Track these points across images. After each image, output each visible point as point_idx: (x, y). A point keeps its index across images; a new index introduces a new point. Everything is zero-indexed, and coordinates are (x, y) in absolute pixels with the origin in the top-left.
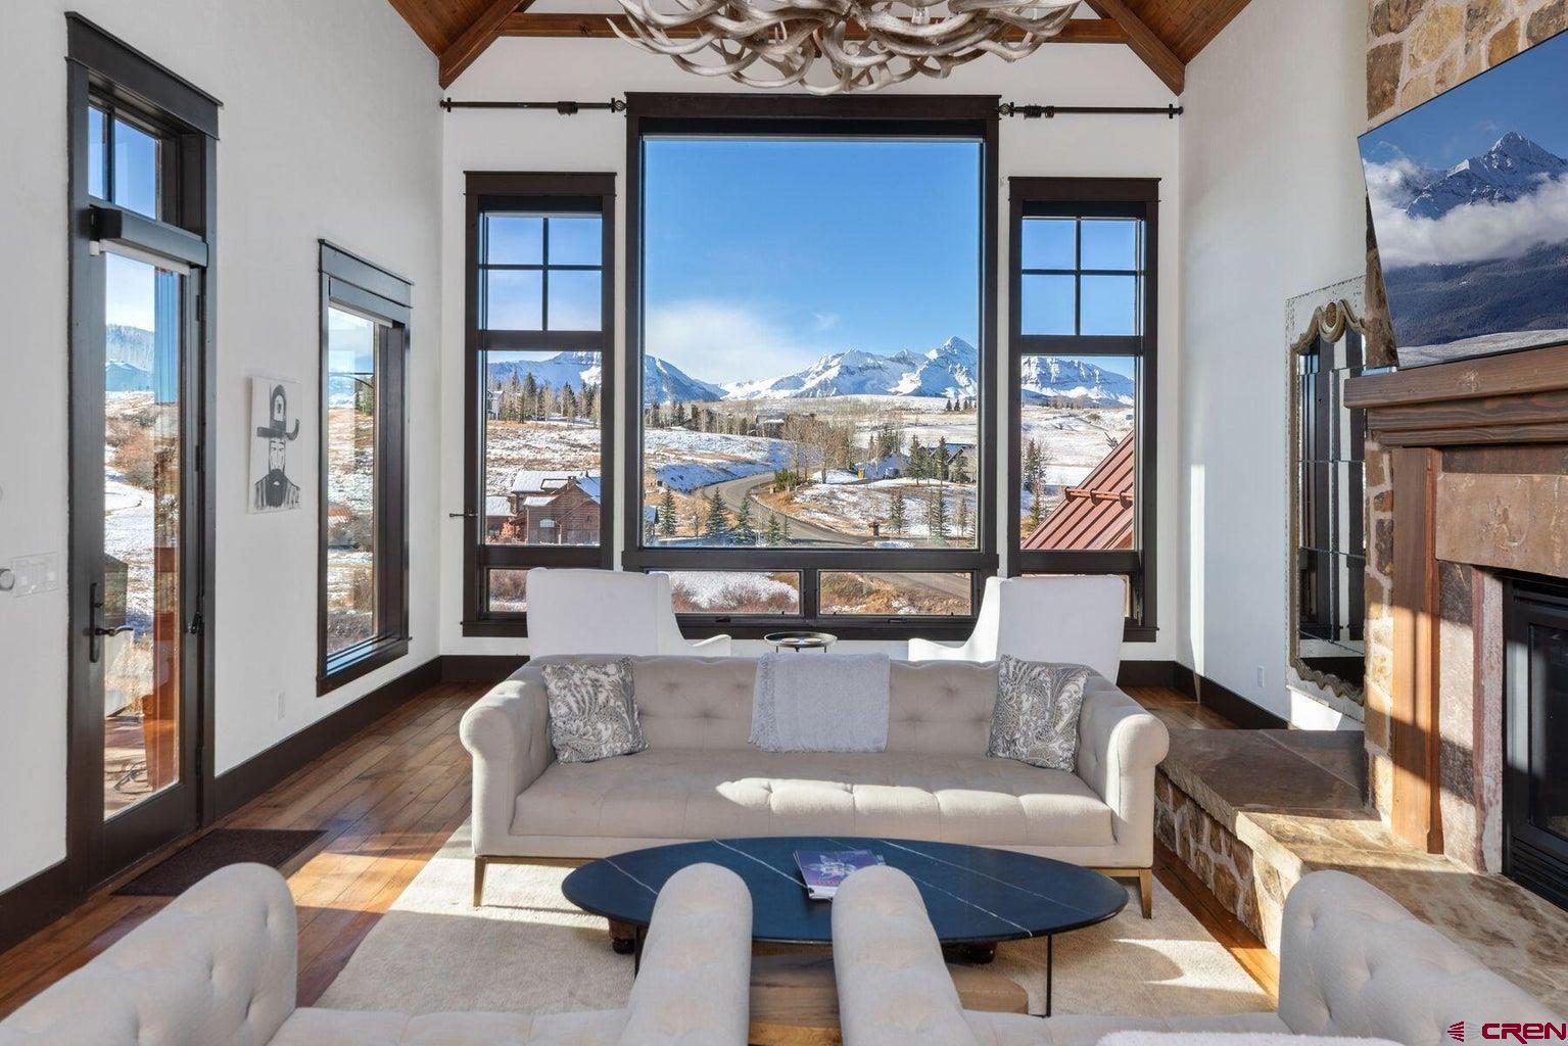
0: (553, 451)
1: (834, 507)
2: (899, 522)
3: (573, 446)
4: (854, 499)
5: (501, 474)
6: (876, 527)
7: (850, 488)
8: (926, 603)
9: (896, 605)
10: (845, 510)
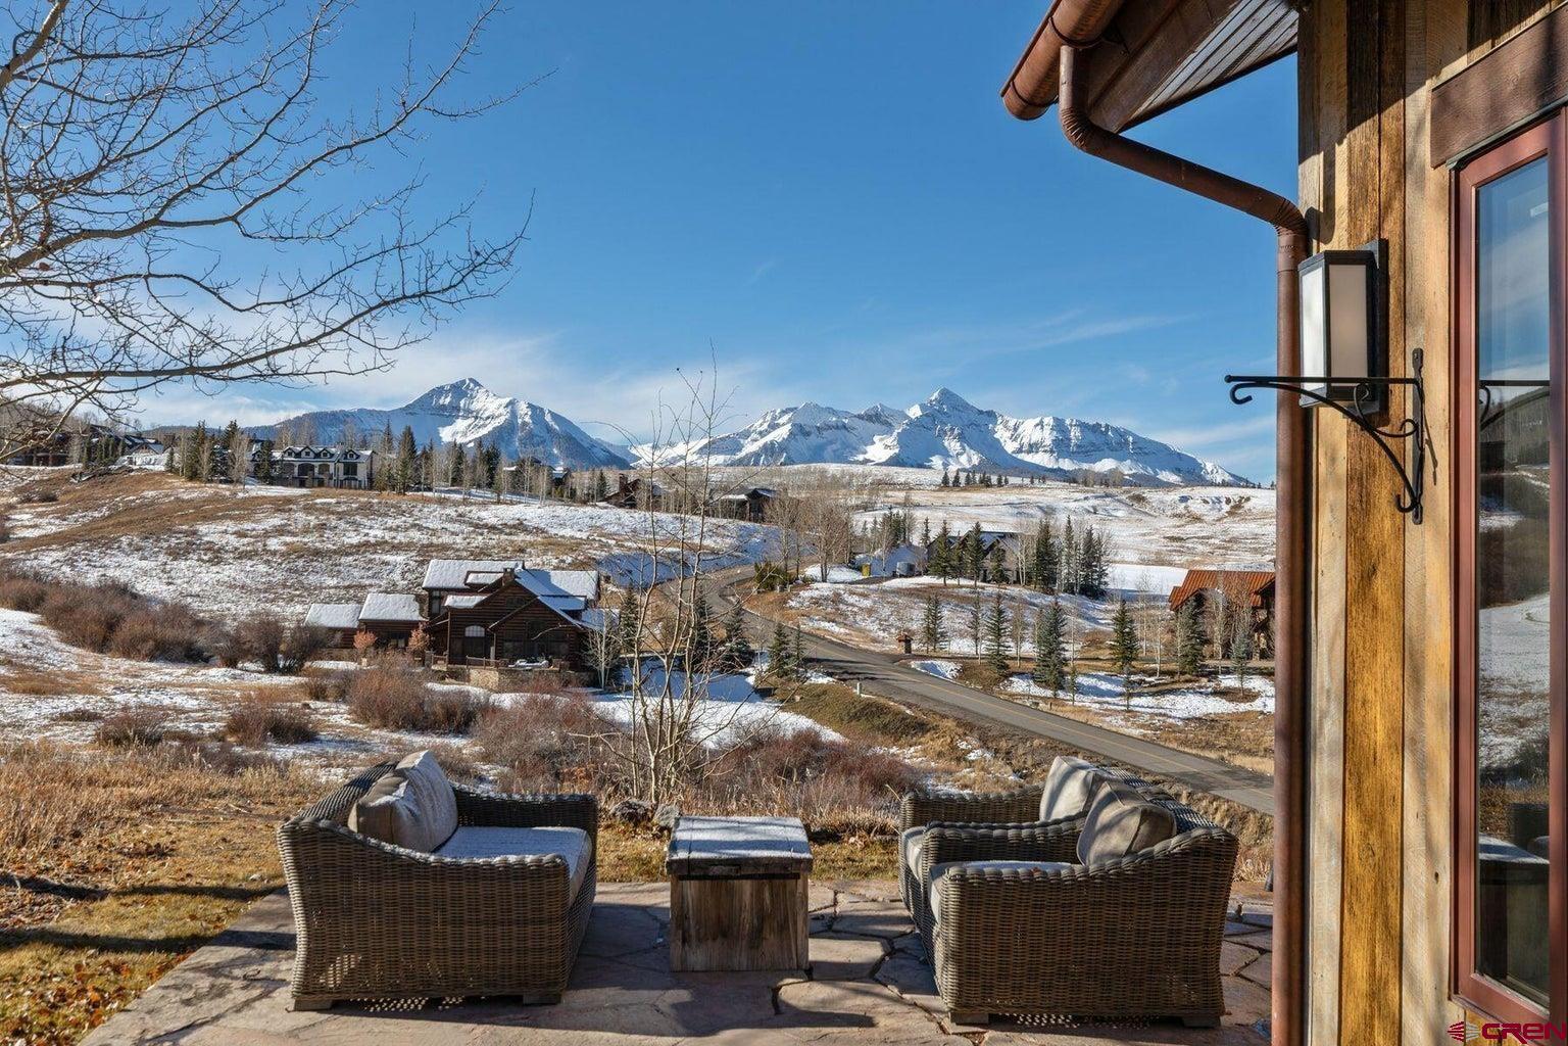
0: (453, 533)
1: (843, 614)
2: (933, 635)
3: (477, 526)
4: (867, 603)
5: (387, 563)
6: (907, 641)
7: (860, 588)
8: (1003, 744)
9: (964, 747)
10: (858, 618)
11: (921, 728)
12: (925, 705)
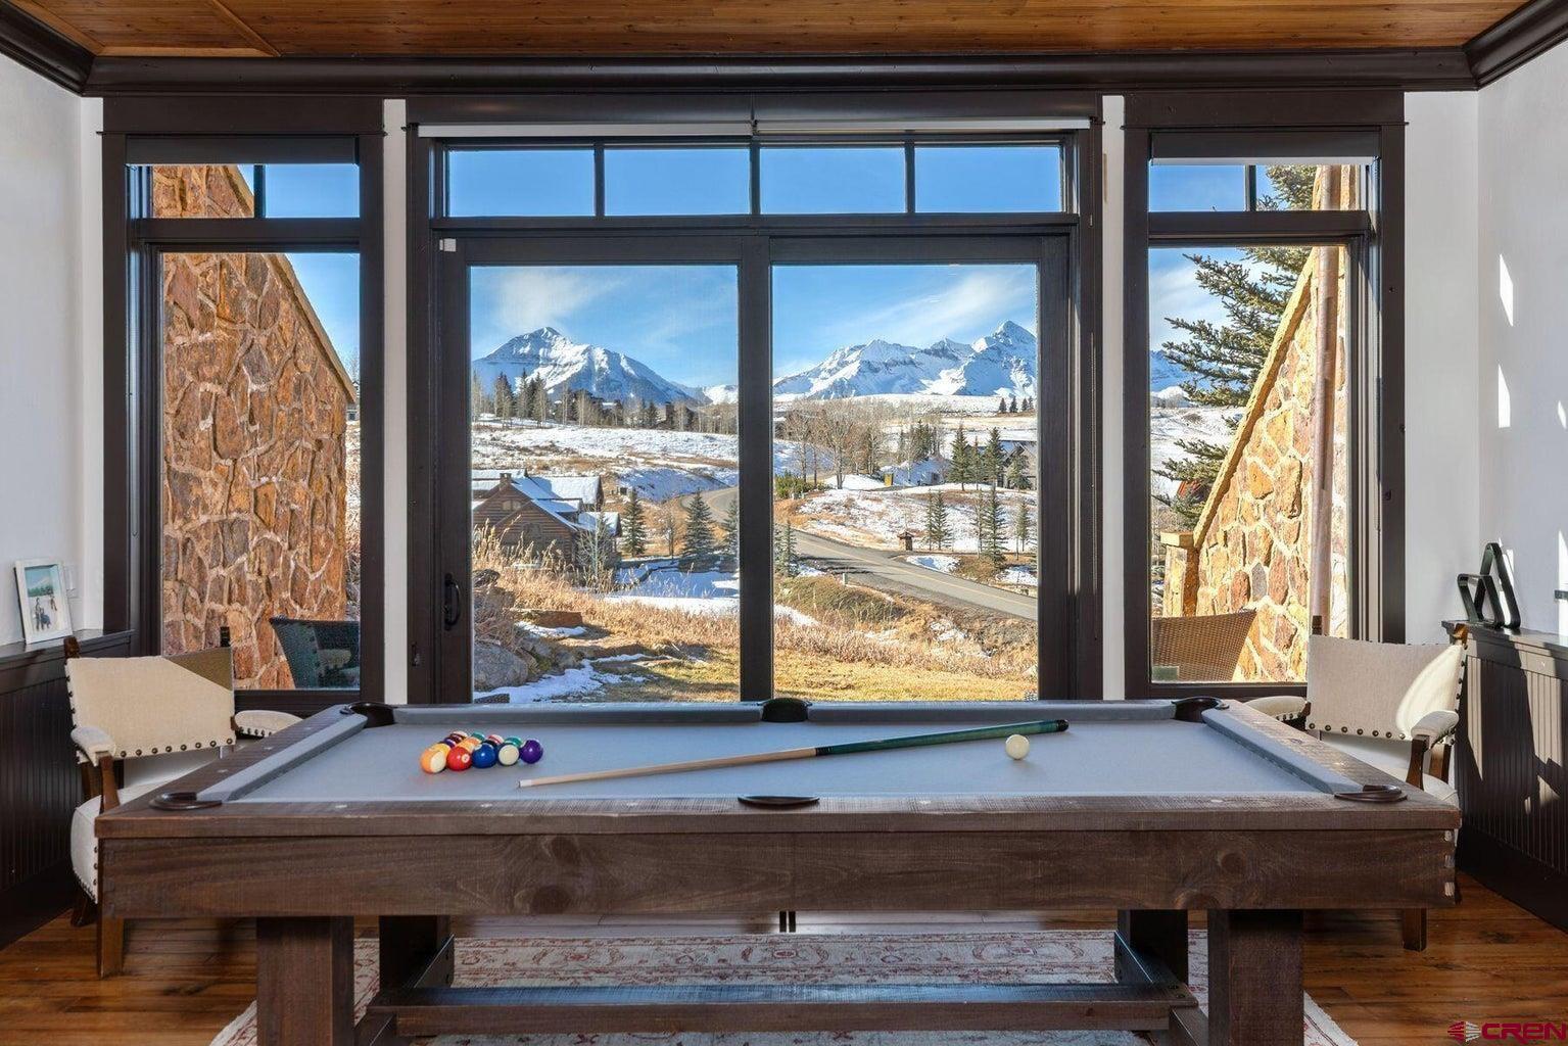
1: (854, 519)
2: (937, 534)
4: (880, 507)
6: (907, 538)
8: (977, 625)
9: (937, 628)
10: (868, 521)
11: (899, 612)
12: (909, 593)
